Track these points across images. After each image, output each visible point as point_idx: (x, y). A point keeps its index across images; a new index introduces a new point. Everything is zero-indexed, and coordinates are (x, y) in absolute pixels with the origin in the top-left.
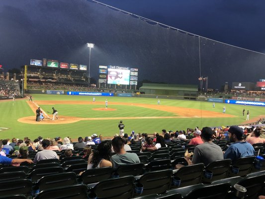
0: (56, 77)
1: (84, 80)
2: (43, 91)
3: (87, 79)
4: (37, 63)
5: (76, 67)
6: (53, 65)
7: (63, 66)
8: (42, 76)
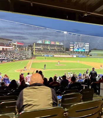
0: (49, 49)
1: (63, 49)
2: (43, 55)
3: (64, 49)
4: (40, 42)
5: (58, 43)
6: (47, 43)
7: (53, 43)
8: (43, 48)
